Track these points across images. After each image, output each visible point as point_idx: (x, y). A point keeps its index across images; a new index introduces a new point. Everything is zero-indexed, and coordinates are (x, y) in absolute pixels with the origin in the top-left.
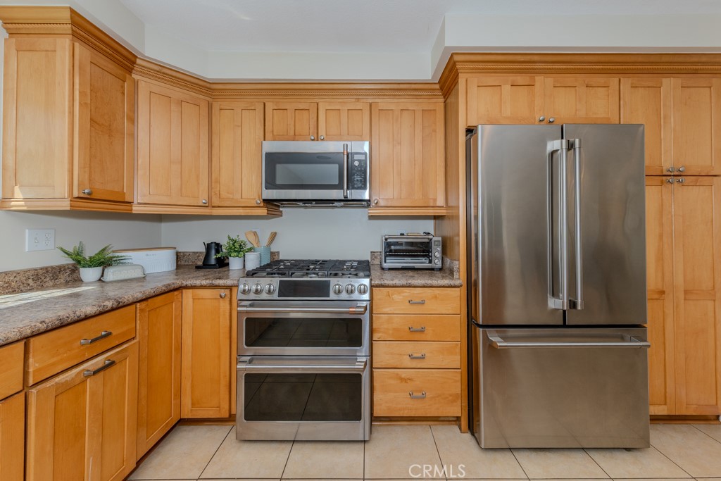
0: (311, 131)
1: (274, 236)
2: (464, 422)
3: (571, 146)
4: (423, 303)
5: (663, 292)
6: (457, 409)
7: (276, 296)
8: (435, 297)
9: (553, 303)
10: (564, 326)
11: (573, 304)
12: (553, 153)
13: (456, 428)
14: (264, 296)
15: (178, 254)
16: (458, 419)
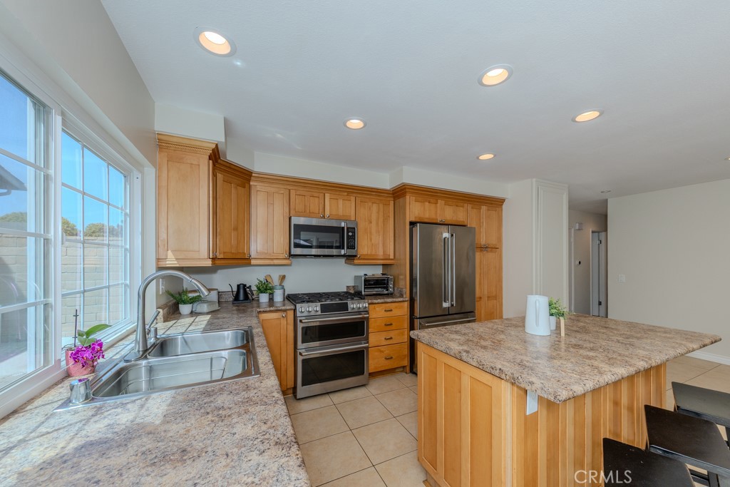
0: (321, 211)
1: (283, 278)
2: (408, 368)
3: (452, 235)
4: (391, 310)
5: (481, 298)
6: (406, 362)
7: (319, 313)
8: (396, 308)
9: (445, 305)
10: (449, 314)
11: (452, 305)
12: (445, 238)
13: (404, 374)
14: (313, 313)
15: (219, 292)
16: (404, 367)
